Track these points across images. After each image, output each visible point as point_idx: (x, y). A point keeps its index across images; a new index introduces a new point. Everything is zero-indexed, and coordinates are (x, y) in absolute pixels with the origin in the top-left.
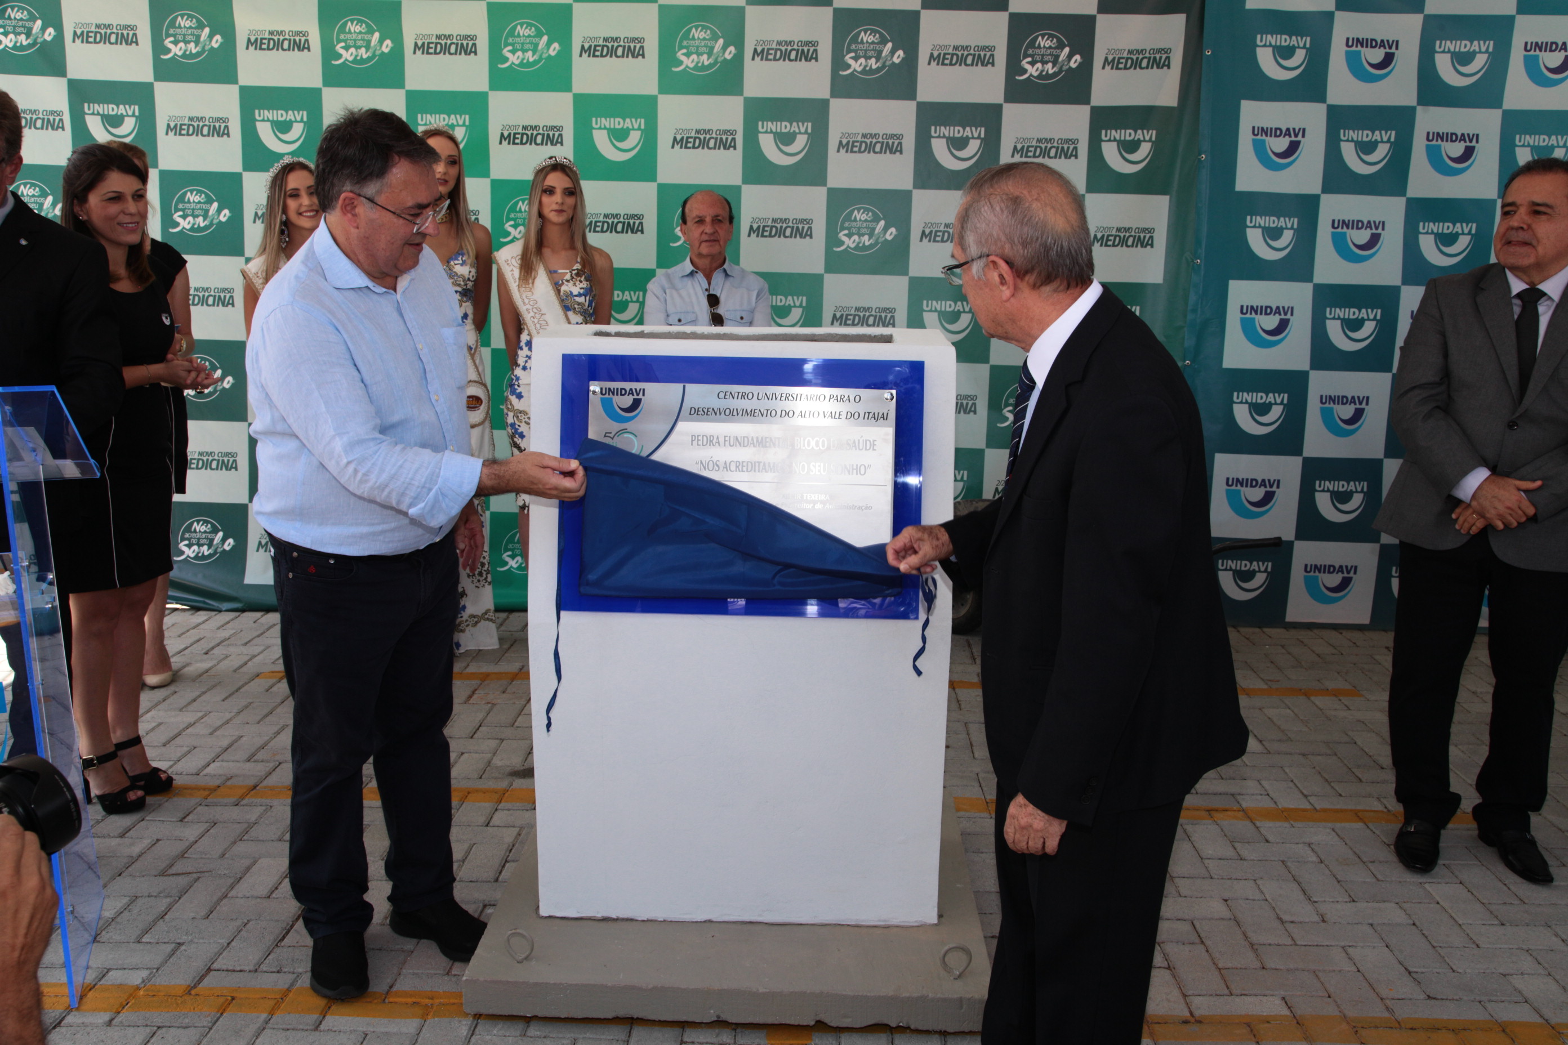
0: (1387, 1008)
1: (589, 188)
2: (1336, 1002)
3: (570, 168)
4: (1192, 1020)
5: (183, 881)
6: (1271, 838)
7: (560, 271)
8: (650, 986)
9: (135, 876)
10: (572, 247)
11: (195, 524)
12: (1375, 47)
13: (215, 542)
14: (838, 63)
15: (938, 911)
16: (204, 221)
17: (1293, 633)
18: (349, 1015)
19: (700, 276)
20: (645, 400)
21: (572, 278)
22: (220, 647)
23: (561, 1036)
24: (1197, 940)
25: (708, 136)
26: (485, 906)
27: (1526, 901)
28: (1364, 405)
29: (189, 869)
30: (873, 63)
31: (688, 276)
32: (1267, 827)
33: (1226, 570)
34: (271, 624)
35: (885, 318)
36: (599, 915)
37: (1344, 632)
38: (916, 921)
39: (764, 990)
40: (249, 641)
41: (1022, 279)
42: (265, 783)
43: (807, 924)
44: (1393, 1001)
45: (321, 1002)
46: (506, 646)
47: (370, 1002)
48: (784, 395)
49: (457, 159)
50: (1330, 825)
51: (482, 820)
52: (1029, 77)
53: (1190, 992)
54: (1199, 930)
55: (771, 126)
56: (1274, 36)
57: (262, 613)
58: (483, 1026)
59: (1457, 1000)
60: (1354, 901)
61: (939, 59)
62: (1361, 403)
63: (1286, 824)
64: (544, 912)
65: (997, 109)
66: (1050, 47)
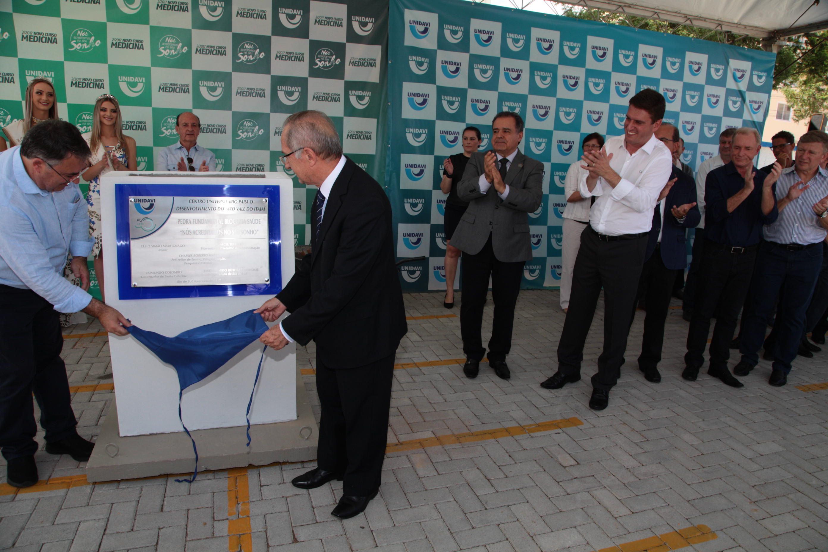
0: (468, 429)
1: (123, 109)
2: (451, 430)
3: (114, 100)
4: (399, 444)
6: (425, 373)
7: (110, 147)
8: (175, 460)
10: (115, 136)
12: (453, 64)
14: (235, 57)
15: (297, 415)
17: (431, 294)
18: (30, 492)
19: (184, 150)
20: (155, 204)
21: (116, 150)
23: (135, 486)
24: (400, 414)
25: (176, 87)
26: (92, 436)
30: (251, 58)
31: (178, 149)
32: (424, 369)
33: (404, 270)
35: (260, 168)
36: (148, 433)
38: (288, 420)
39: (226, 455)
41: (319, 156)
44: (470, 427)
45: (14, 489)
46: (90, 322)
47: (40, 485)
48: (219, 201)
49: (53, 94)
50: (447, 366)
51: (87, 399)
52: (319, 67)
53: (398, 434)
54: (400, 410)
55: (205, 83)
56: (416, 57)
58: (97, 487)
59: (491, 423)
60: (456, 393)
61: (280, 57)
63: (431, 367)
64: (122, 435)
65: (306, 80)
66: (327, 55)
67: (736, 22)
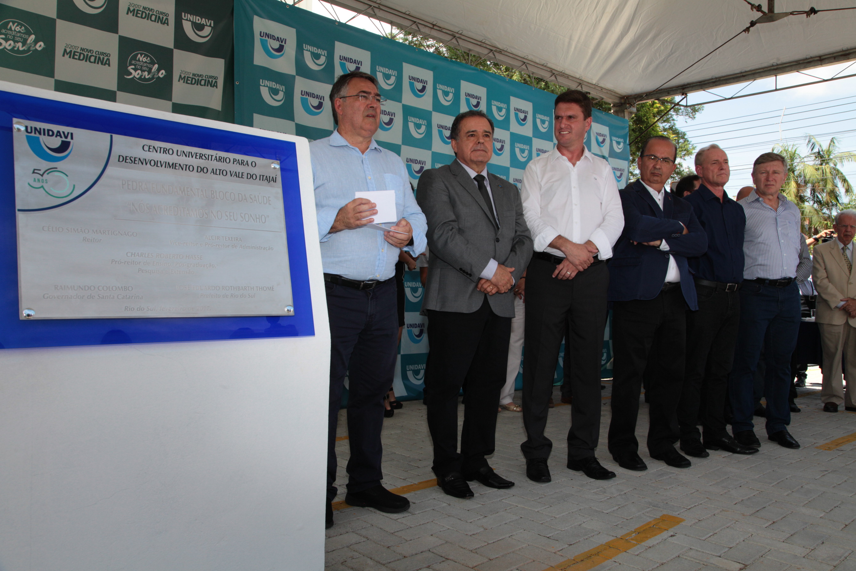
20: (73, 144)
48: (198, 155)
52: (133, 78)
61: (70, 54)
66: (146, 62)
67: (594, 83)
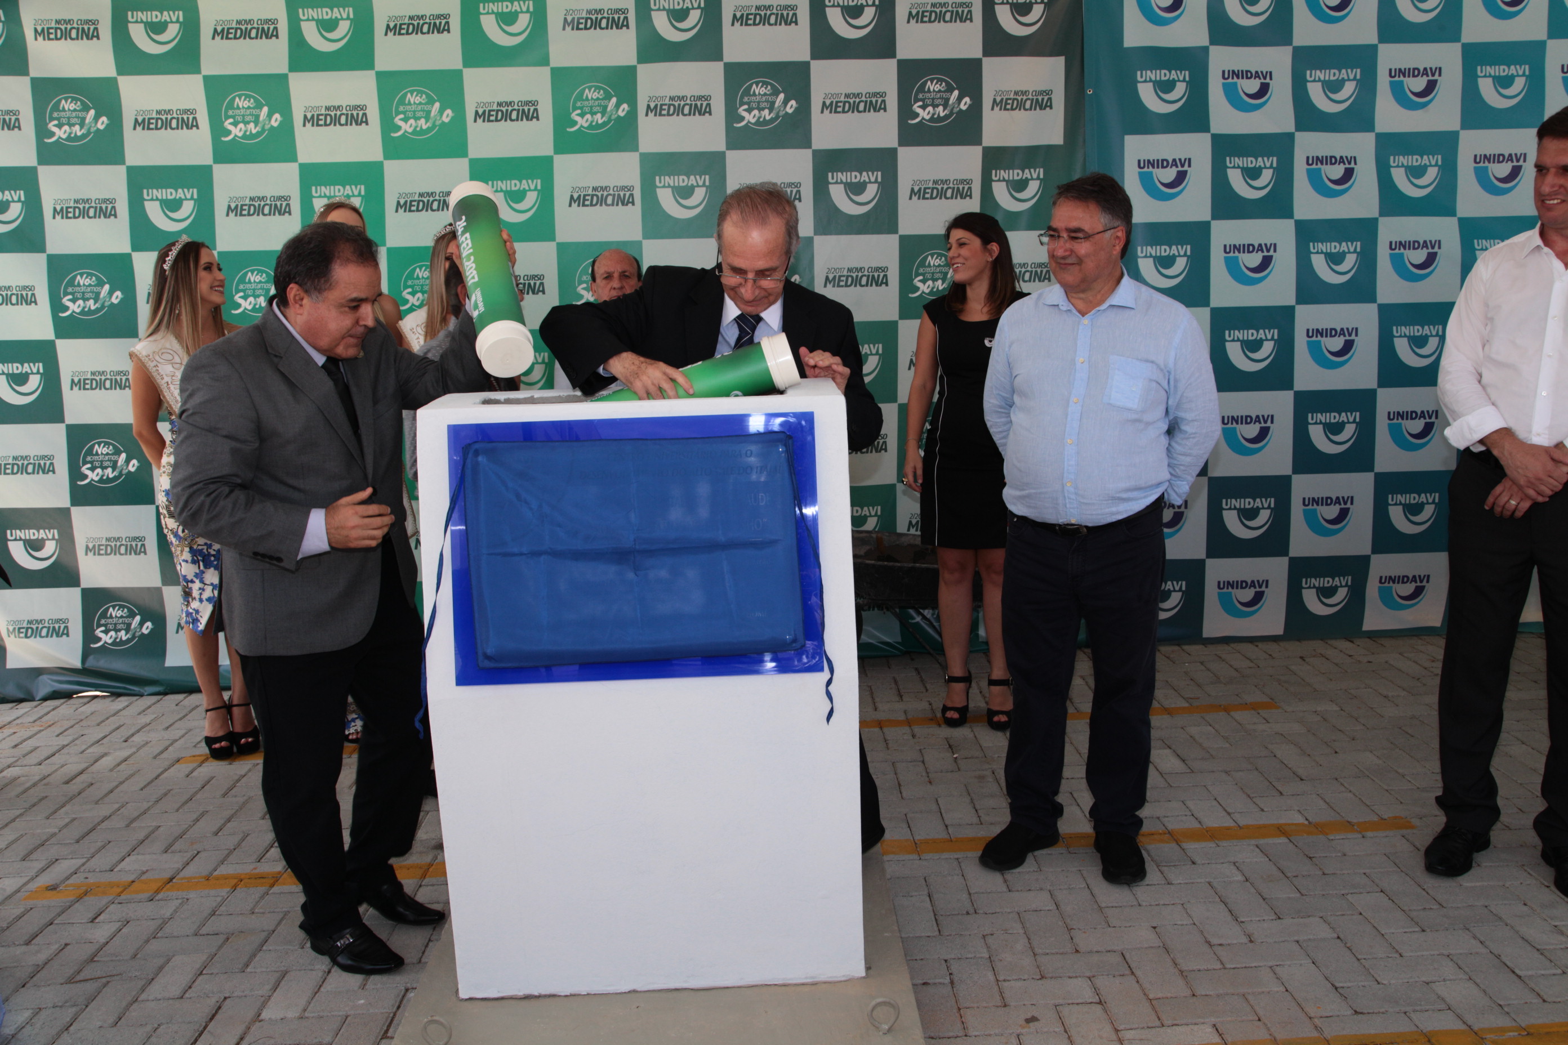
0: (1316, 1027)
2: (1266, 1025)
5: (91, 987)
6: (1197, 859)
9: (39, 986)
11: (111, 609)
12: (1251, 78)
13: (133, 626)
14: (732, 115)
15: (866, 964)
16: (95, 304)
17: (1212, 649)
22: (141, 733)
25: (605, 193)
26: (407, 990)
27: (1444, 905)
28: (1269, 424)
29: (99, 974)
30: (766, 114)
32: (1193, 848)
34: (194, 705)
36: (521, 993)
37: (1260, 645)
38: (844, 976)
40: (171, 726)
42: (182, 875)
43: (734, 987)
44: (1321, 1020)
50: (1253, 842)
52: (921, 121)
54: (1129, 961)
55: (668, 180)
56: (1154, 72)
57: (186, 695)
59: (1383, 1013)
60: (1279, 918)
61: (831, 107)
62: (1265, 422)
63: (1212, 845)
64: (463, 994)
65: (892, 153)
66: (940, 91)
